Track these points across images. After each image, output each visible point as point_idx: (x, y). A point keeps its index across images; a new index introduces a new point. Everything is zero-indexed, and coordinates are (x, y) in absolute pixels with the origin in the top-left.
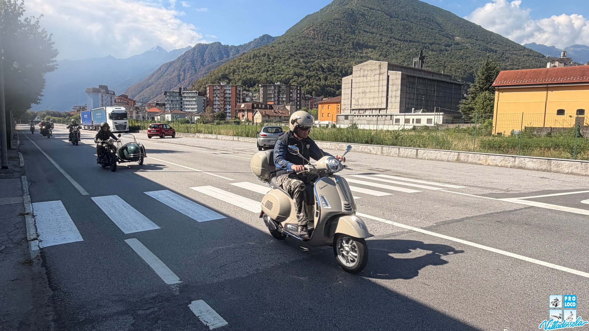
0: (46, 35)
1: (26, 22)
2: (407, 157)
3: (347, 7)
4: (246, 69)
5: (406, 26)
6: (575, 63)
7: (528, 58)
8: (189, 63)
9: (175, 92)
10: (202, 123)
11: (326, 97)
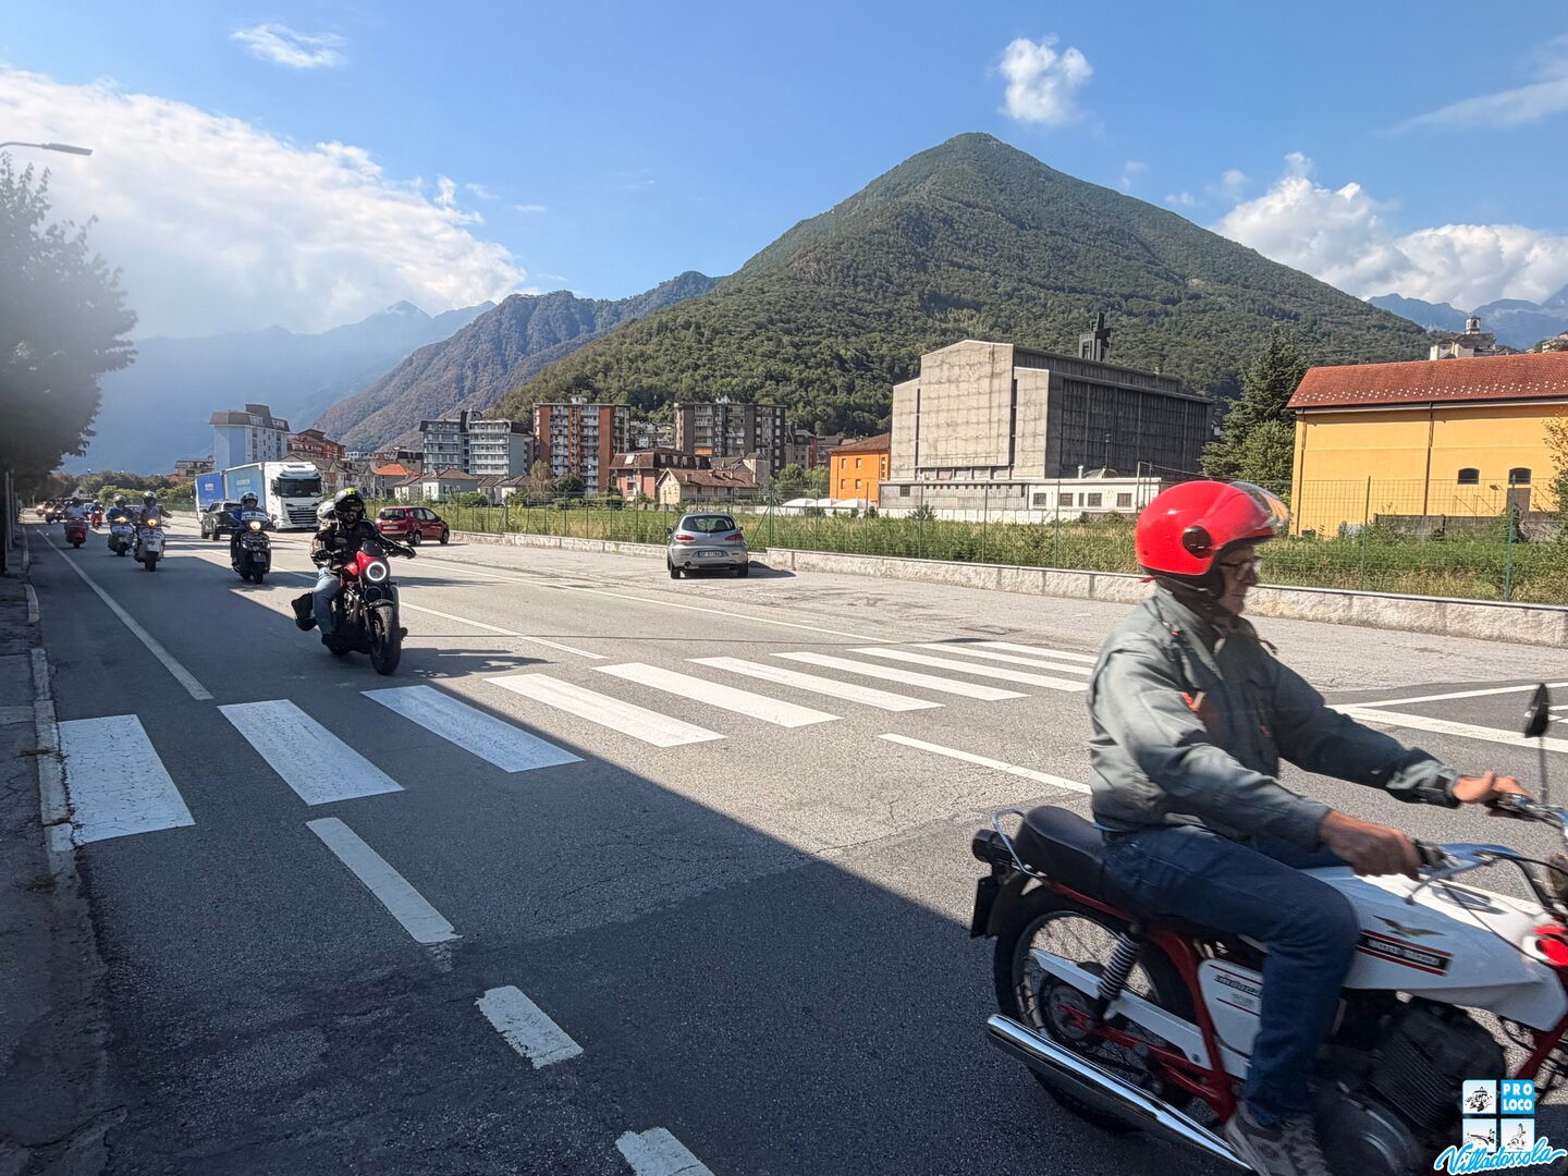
0: (107, 271)
1: (52, 238)
2: (1064, 595)
3: (905, 199)
4: (640, 363)
5: (1059, 249)
6: (1503, 348)
7: (1380, 333)
8: (487, 346)
9: (448, 423)
10: (521, 505)
11: (851, 438)
